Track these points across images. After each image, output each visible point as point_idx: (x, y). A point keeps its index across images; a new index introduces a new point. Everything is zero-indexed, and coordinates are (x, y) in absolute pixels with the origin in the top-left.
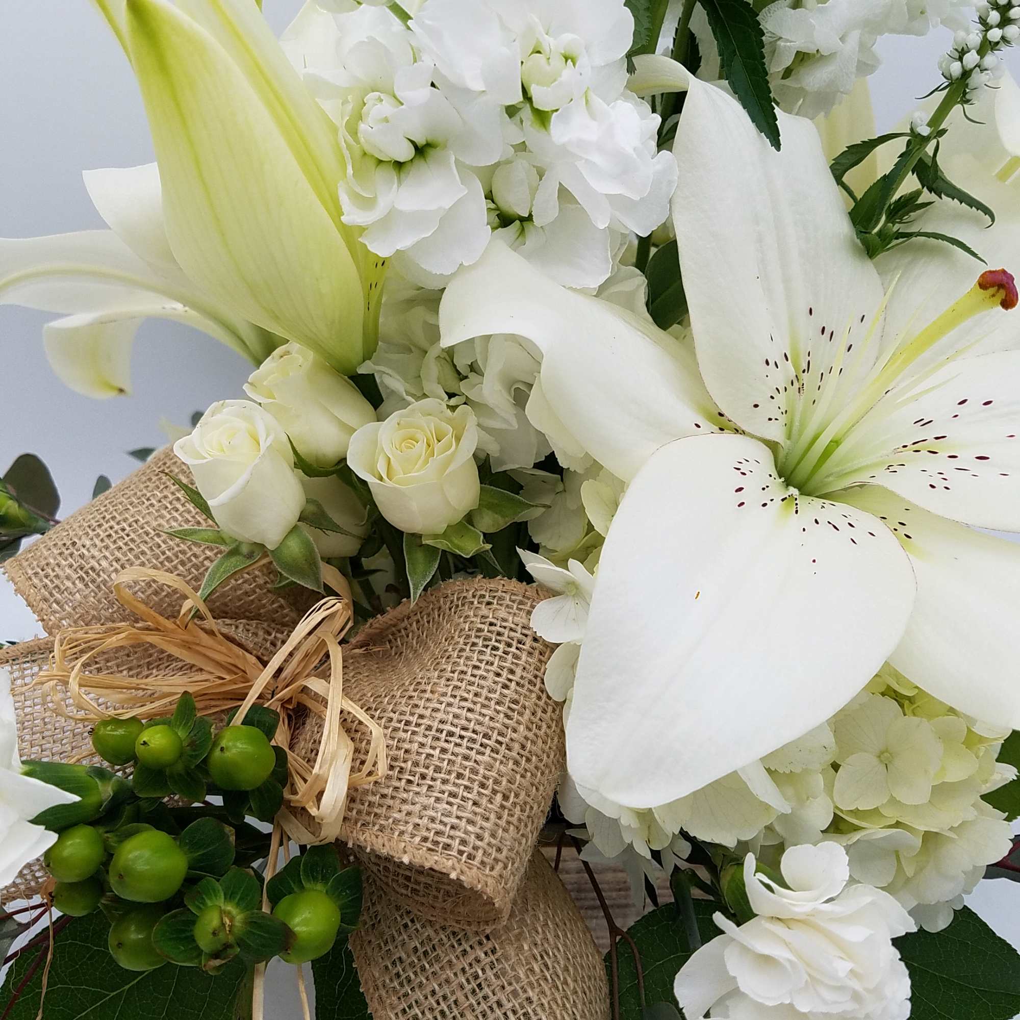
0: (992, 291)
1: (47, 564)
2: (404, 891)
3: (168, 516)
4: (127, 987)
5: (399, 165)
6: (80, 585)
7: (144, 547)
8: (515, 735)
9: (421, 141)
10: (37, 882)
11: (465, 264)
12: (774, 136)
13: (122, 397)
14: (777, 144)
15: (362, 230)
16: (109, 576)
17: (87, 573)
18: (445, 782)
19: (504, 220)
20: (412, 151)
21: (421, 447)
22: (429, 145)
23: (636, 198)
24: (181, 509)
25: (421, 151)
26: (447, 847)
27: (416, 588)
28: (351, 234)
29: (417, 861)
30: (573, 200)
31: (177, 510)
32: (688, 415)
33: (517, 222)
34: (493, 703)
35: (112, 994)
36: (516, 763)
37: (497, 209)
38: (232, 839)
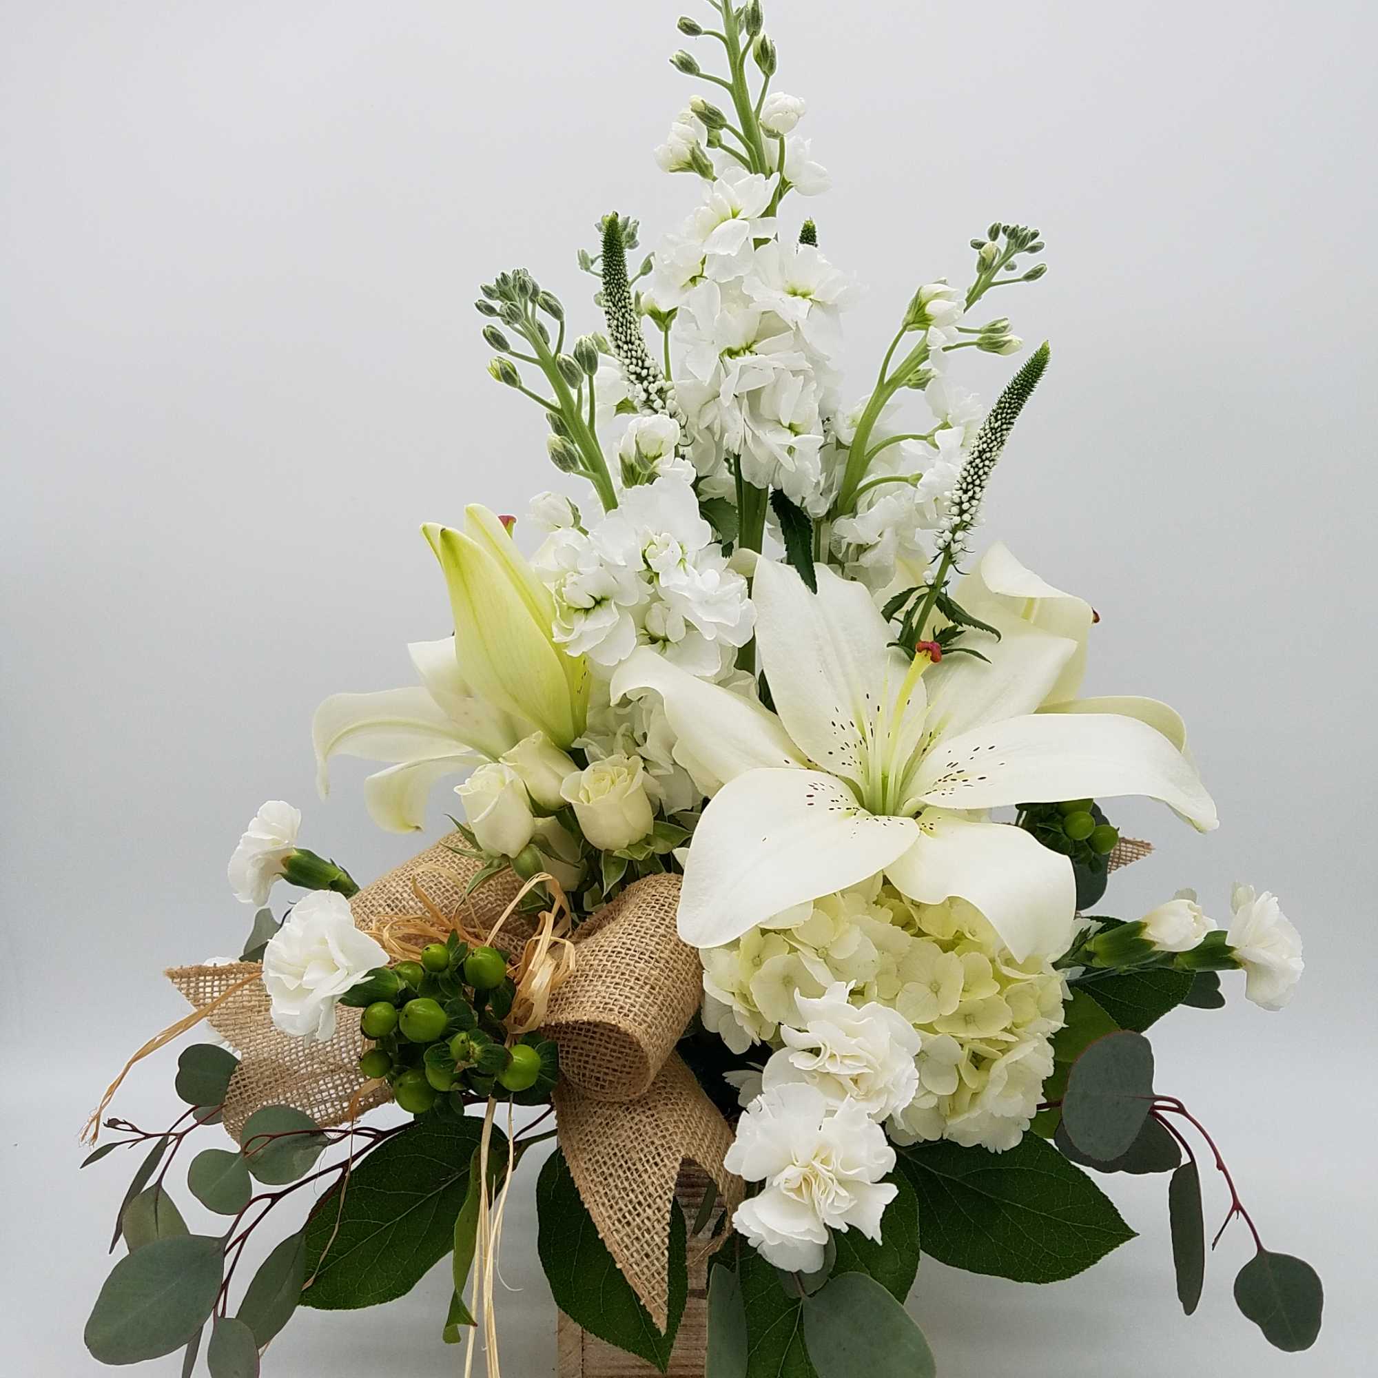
0: (924, 652)
1: (367, 899)
2: (596, 1089)
3: (448, 866)
4: (398, 1219)
5: (587, 610)
6: (388, 909)
7: (432, 884)
8: (662, 955)
9: (598, 597)
10: (343, 1112)
11: (623, 659)
12: (813, 586)
13: (418, 832)
14: (815, 592)
15: (566, 645)
16: (408, 903)
17: (393, 901)
18: (613, 977)
19: (653, 640)
20: (593, 603)
21: (608, 782)
22: (603, 599)
23: (733, 625)
24: (457, 862)
25: (598, 603)
26: (611, 1010)
27: (608, 885)
28: (558, 648)
29: (591, 1019)
30: (695, 628)
31: (455, 862)
32: (779, 755)
33: (661, 642)
34: (648, 936)
35: (387, 1225)
36: (662, 970)
37: (649, 634)
38: (476, 1019)
